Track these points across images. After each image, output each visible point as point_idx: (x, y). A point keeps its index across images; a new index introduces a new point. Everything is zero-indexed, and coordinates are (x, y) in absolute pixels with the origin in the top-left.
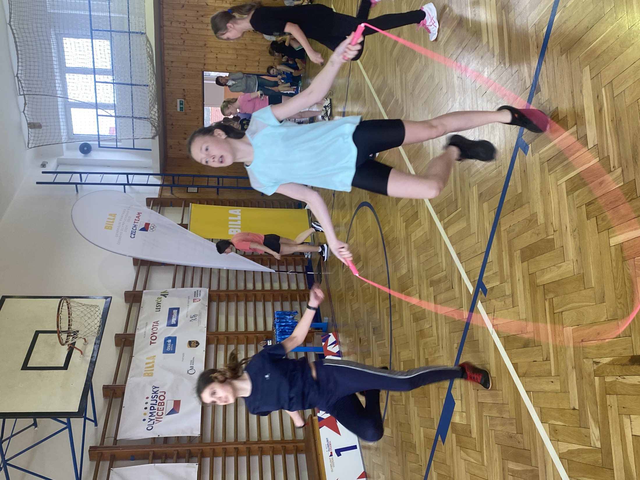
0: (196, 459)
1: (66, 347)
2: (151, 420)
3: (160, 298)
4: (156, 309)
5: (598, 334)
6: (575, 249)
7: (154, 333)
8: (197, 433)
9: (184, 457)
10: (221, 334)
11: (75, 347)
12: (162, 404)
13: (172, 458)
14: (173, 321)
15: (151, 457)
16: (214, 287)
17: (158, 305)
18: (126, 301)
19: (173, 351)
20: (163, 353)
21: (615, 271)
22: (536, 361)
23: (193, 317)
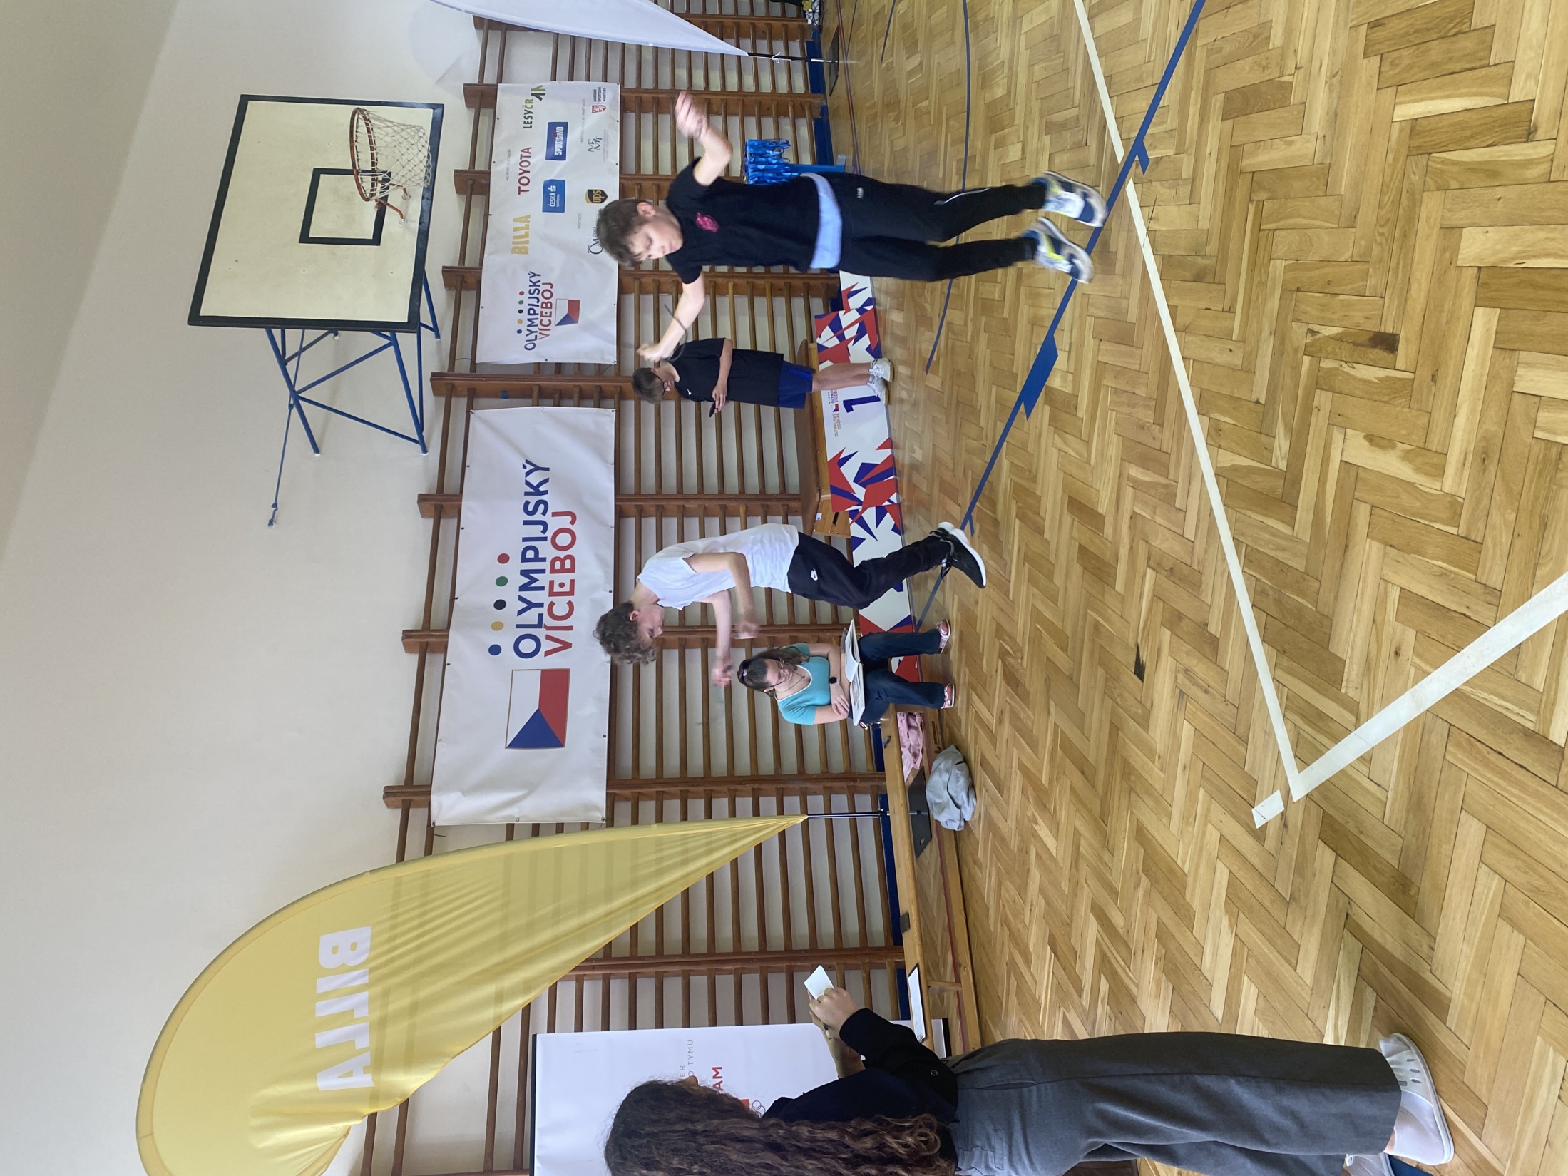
0: (611, 402)
1: (373, 203)
2: (532, 332)
3: (530, 102)
4: (525, 123)
5: (1329, 282)
6: (1327, 113)
7: (525, 172)
8: (611, 359)
9: (591, 397)
10: (647, 178)
11: (389, 205)
12: (548, 305)
13: (571, 397)
14: (558, 149)
15: (535, 394)
16: (631, 83)
17: (527, 116)
18: (468, 104)
19: (561, 209)
20: (544, 211)
21: (1388, 171)
22: (1210, 309)
23: (594, 143)
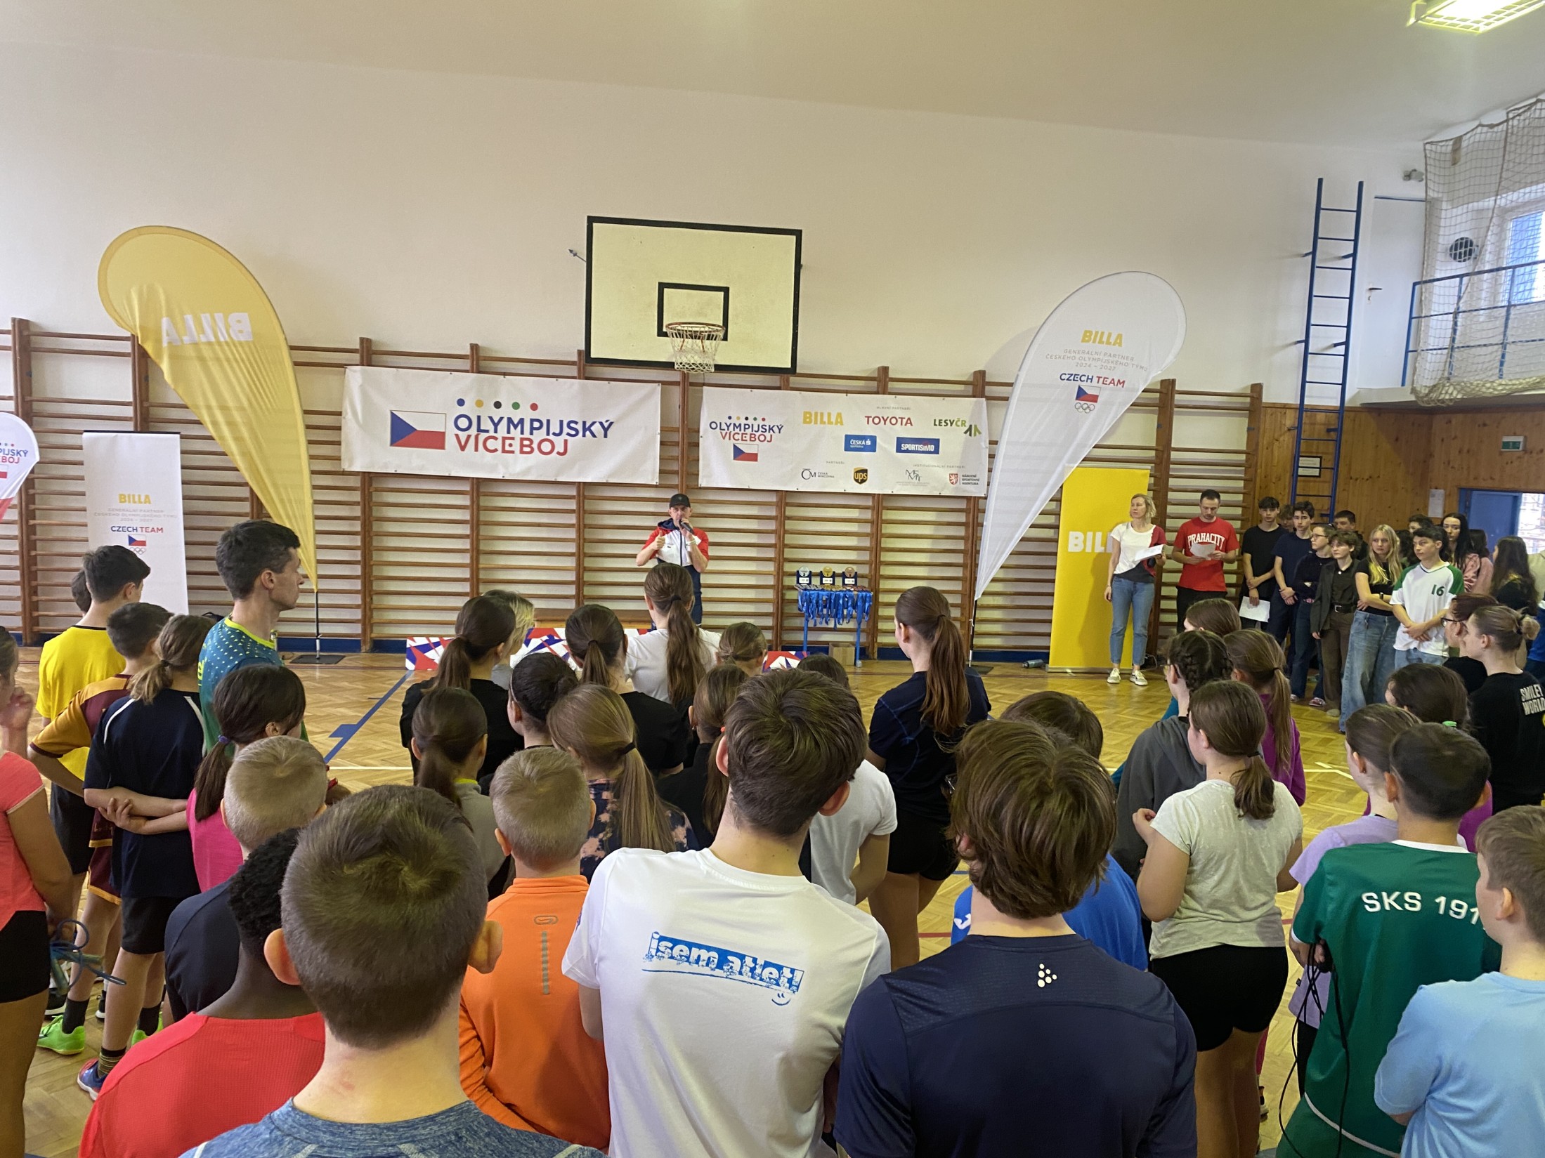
2: (728, 427)
3: (963, 425)
4: (940, 420)
7: (885, 421)
8: (703, 482)
12: (753, 438)
14: (909, 446)
17: (949, 422)
19: (847, 448)
20: (846, 436)
23: (916, 475)
